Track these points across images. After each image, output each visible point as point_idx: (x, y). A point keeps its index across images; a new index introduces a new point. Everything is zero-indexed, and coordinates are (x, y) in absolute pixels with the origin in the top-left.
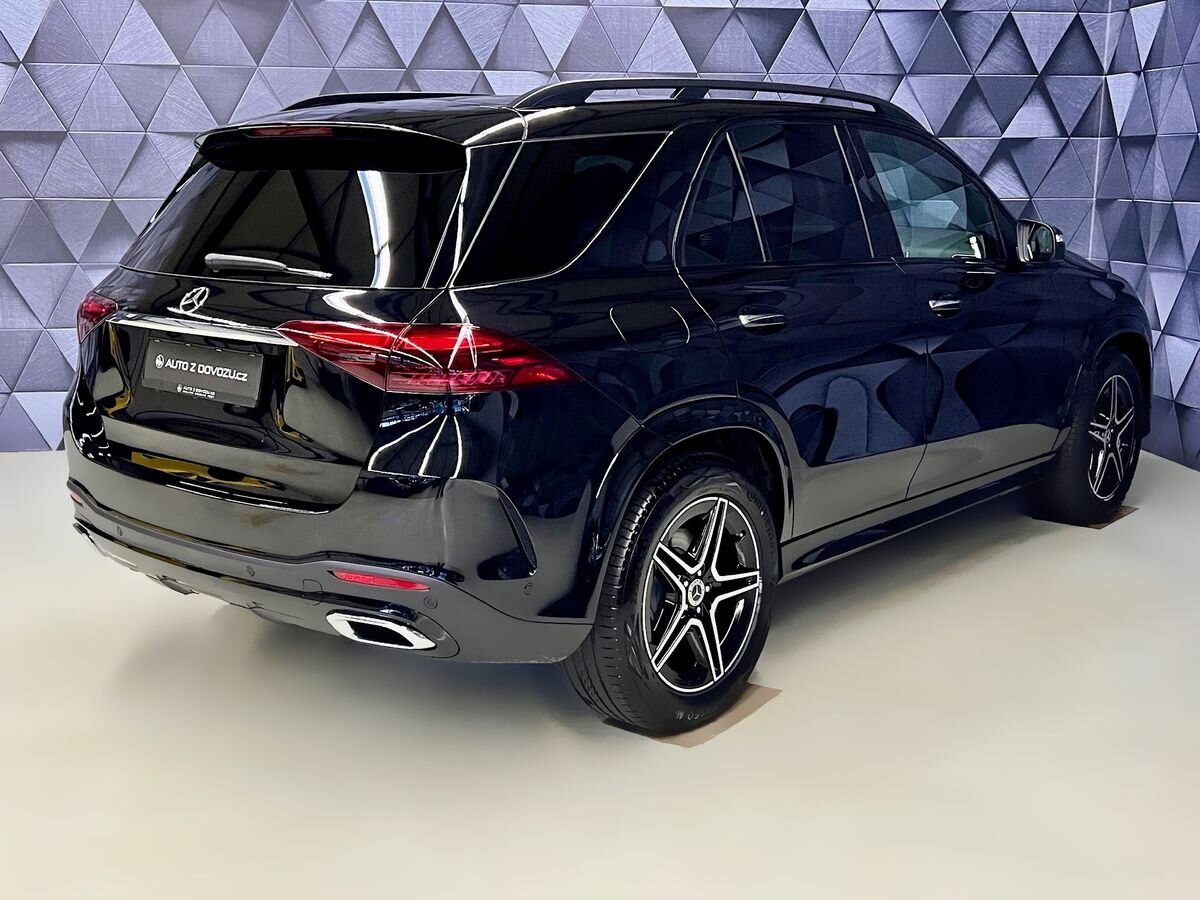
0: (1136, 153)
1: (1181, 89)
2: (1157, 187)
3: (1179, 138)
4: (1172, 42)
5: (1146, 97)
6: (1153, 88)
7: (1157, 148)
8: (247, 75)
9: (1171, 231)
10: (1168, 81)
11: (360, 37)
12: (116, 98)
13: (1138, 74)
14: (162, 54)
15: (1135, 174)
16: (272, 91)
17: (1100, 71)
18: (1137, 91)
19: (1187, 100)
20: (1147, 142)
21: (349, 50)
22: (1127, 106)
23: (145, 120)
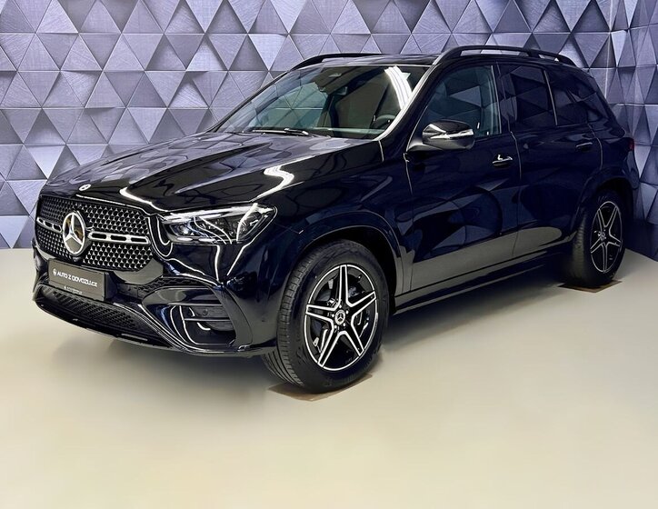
0: (626, 77)
1: (648, 40)
2: (637, 96)
3: (648, 67)
4: (644, 11)
5: (631, 43)
6: (634, 39)
7: (636, 73)
8: (115, 38)
9: (644, 121)
10: (641, 35)
11: (179, 16)
12: (43, 52)
13: (627, 31)
14: (68, 27)
15: (625, 89)
16: (130, 47)
17: (607, 30)
18: (626, 40)
19: (651, 46)
20: (631, 70)
21: (173, 23)
22: (621, 49)
23: (59, 64)
